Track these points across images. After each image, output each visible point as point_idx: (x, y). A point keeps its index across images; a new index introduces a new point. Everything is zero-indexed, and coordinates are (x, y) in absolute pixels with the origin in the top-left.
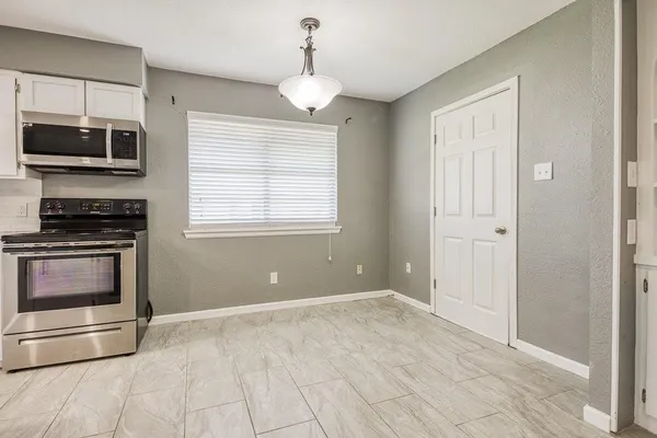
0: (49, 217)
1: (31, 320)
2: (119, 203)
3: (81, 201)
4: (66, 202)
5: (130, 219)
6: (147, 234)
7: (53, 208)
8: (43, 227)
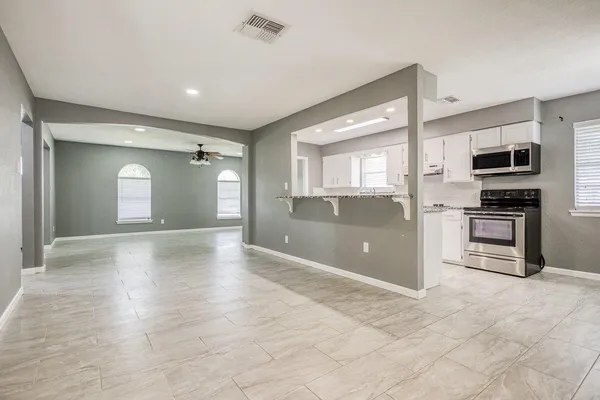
0: (486, 200)
1: (473, 246)
2: (521, 192)
3: (500, 191)
4: (493, 192)
5: (528, 202)
6: (540, 211)
7: (486, 195)
8: (482, 204)
